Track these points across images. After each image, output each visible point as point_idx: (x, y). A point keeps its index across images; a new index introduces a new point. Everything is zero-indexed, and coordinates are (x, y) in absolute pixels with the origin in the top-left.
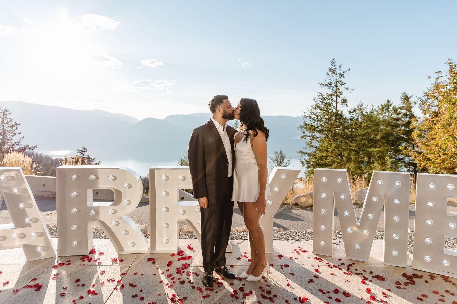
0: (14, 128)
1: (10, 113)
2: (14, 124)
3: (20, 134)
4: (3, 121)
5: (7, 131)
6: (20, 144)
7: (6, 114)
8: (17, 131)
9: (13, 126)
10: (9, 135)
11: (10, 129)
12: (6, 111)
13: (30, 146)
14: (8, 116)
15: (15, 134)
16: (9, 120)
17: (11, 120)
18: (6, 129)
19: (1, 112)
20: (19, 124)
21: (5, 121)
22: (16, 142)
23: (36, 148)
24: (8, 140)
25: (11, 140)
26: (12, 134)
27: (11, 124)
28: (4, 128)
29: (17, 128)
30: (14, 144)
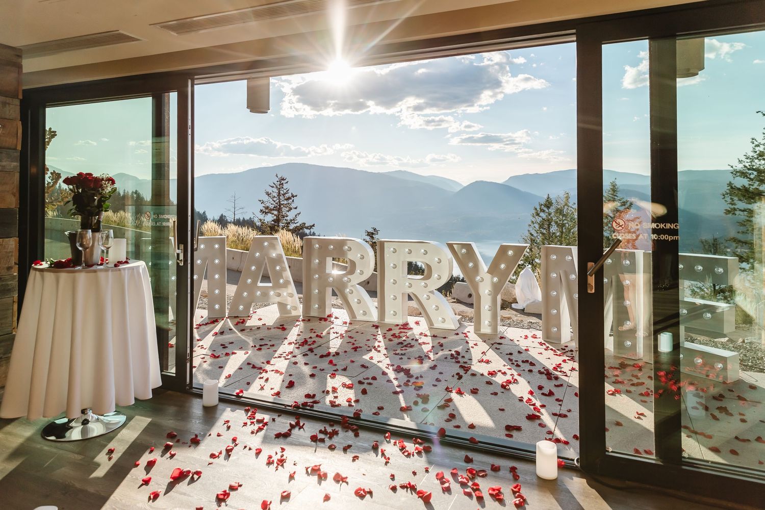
0: (290, 201)
1: (287, 182)
2: (290, 195)
3: (296, 208)
4: (279, 193)
5: (283, 204)
6: (296, 222)
7: (282, 184)
8: (293, 205)
9: (289, 199)
10: (284, 210)
11: (285, 202)
12: (283, 179)
13: (306, 225)
14: (285, 186)
15: (291, 209)
16: (285, 191)
17: (287, 191)
18: (282, 202)
19: (277, 181)
20: (296, 196)
21: (282, 192)
22: (292, 219)
23: (313, 227)
24: (284, 217)
25: (287, 216)
26: (288, 209)
27: (287, 196)
28: (279, 202)
29: (293, 201)
30: (289, 221)
